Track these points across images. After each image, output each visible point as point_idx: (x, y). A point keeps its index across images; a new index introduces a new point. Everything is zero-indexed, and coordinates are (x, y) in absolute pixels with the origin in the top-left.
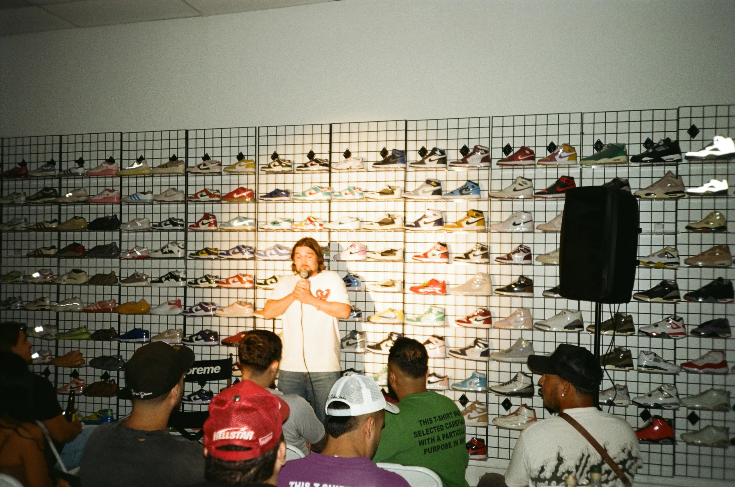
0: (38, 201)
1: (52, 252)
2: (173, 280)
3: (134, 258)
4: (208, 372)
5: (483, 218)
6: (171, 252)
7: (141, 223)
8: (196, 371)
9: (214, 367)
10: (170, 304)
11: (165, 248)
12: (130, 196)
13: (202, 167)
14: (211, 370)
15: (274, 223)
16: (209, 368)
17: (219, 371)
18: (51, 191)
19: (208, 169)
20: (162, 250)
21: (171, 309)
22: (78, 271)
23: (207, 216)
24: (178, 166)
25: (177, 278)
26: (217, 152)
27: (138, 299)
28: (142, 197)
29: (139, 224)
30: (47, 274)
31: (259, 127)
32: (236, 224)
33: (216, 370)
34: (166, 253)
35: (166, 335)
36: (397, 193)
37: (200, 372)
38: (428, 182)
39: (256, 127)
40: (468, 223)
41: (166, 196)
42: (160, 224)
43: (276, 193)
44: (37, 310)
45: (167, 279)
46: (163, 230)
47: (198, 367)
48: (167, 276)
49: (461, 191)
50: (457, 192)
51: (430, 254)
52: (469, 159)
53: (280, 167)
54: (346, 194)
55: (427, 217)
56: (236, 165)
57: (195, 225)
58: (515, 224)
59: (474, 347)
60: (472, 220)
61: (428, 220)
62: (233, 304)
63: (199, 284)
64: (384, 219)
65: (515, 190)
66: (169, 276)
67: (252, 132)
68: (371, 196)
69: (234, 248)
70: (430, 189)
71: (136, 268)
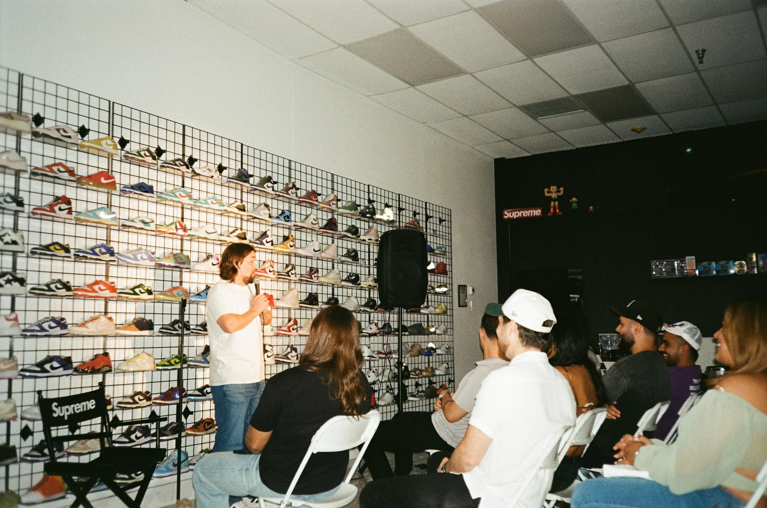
2: (16, 285)
4: (85, 409)
8: (74, 408)
9: (89, 402)
10: (7, 319)
13: (61, 131)
14: (87, 405)
16: (84, 404)
17: (94, 406)
19: (69, 137)
20: (1, 238)
23: (64, 199)
26: (62, 116)
31: (113, 103)
33: (91, 405)
34: (7, 243)
35: (2, 366)
37: (78, 410)
38: (266, 206)
39: (110, 101)
45: (9, 282)
47: (75, 404)
48: (6, 278)
49: (284, 217)
50: (282, 217)
51: (267, 270)
52: (290, 192)
53: (150, 158)
54: (212, 203)
55: (268, 237)
56: (102, 142)
57: (48, 209)
58: (314, 250)
59: (291, 352)
60: (292, 244)
61: (269, 239)
62: (96, 319)
63: (54, 291)
64: (239, 234)
65: (312, 223)
66: (11, 278)
67: (105, 105)
68: (229, 209)
69: (99, 247)
70: (266, 211)
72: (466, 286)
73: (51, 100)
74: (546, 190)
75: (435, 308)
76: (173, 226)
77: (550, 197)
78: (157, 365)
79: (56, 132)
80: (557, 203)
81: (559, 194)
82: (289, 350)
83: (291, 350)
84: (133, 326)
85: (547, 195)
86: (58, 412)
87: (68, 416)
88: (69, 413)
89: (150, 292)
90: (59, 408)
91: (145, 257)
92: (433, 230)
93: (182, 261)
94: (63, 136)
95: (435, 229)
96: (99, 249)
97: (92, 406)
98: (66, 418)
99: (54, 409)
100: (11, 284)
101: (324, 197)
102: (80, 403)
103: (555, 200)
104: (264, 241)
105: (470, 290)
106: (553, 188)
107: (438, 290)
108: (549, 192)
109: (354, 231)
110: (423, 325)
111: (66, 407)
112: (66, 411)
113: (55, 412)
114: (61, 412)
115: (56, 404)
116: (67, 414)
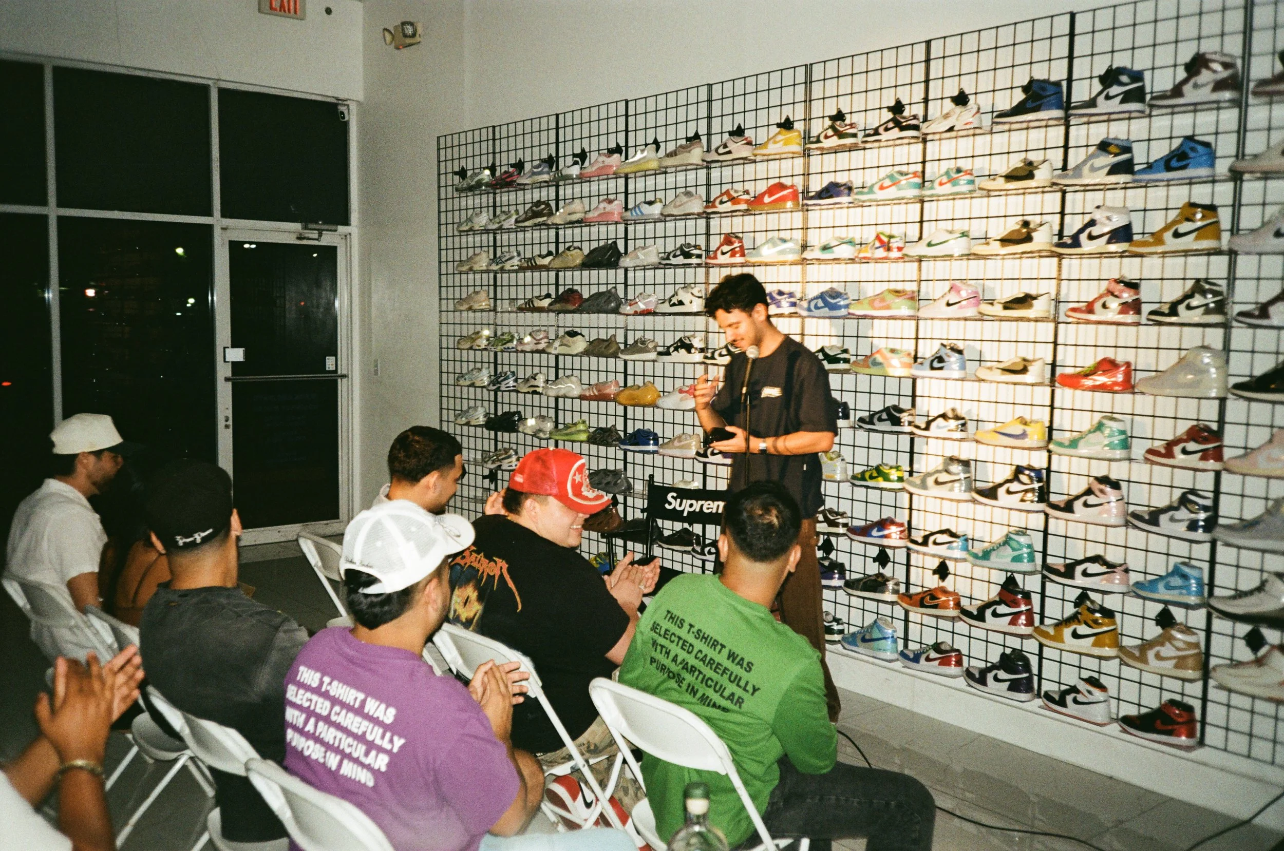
0: (527, 224)
1: (546, 303)
2: (684, 352)
3: (637, 313)
5: (1217, 222)
6: (681, 303)
7: (643, 254)
8: (702, 506)
10: (680, 391)
11: (673, 296)
12: (631, 210)
13: (721, 150)
15: (825, 248)
18: (543, 206)
19: (729, 152)
20: (670, 300)
21: (681, 400)
22: (572, 334)
23: (728, 239)
24: (689, 152)
25: (689, 348)
28: (646, 209)
29: (642, 257)
30: (541, 336)
31: (811, 65)
32: (768, 251)
34: (674, 305)
35: (676, 443)
36: (1042, 176)
37: (708, 509)
38: (1104, 146)
39: (805, 66)
41: (675, 207)
42: (668, 256)
43: (831, 191)
44: (528, 393)
45: (676, 349)
46: (671, 265)
47: (706, 500)
50: (1159, 165)
53: (835, 138)
54: (941, 183)
56: (771, 142)
57: (713, 256)
64: (1010, 232)
66: (679, 344)
70: (1103, 160)
71: (644, 330)
78: (854, 477)
86: (673, 503)
87: (688, 512)
88: (691, 510)
90: (679, 500)
94: (721, 155)
98: (685, 514)
99: (669, 497)
102: (713, 501)
104: (1083, 237)
111: (689, 502)
112: (687, 507)
113: (670, 504)
114: (680, 505)
115: (675, 495)
116: (688, 509)
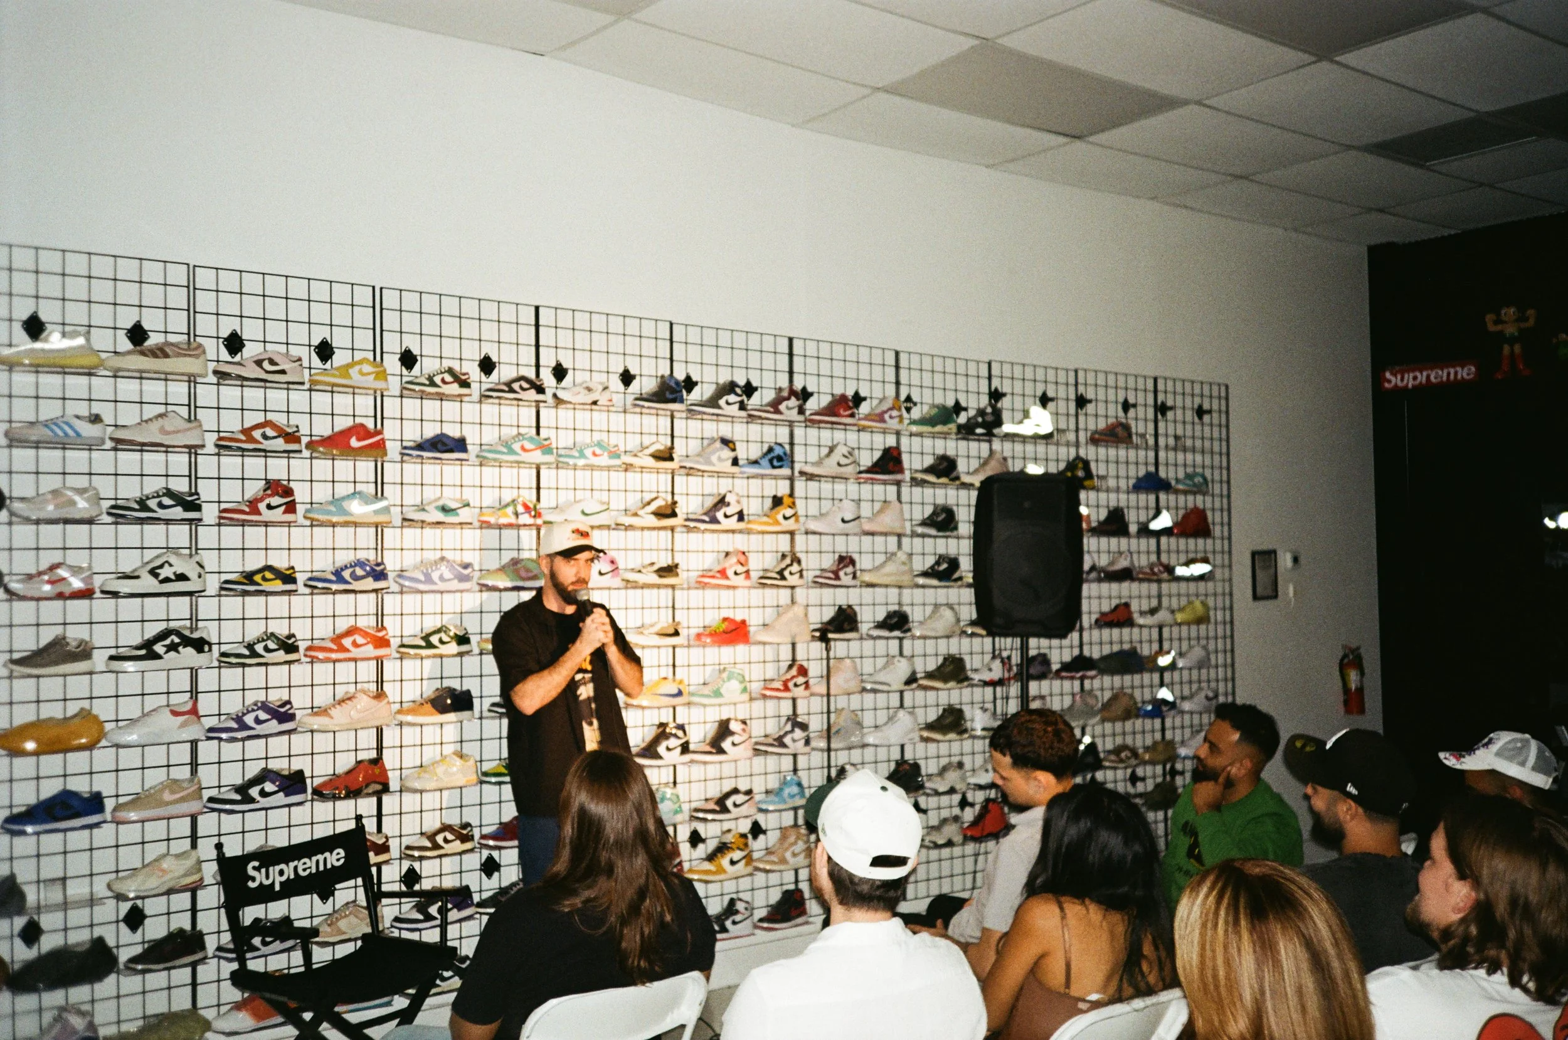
2: (188, 651)
3: (60, 596)
4: (321, 868)
6: (182, 577)
7: (87, 500)
8: (296, 868)
9: (331, 853)
10: (175, 713)
11: (161, 566)
12: (46, 424)
13: (266, 365)
14: (325, 859)
15: (444, 509)
16: (320, 857)
17: (342, 861)
19: (283, 372)
20: (153, 573)
21: (182, 725)
23: (276, 487)
26: (276, 331)
27: (73, 708)
28: (84, 428)
29: (82, 504)
31: (381, 289)
32: (357, 508)
33: (335, 858)
34: (167, 580)
35: (167, 796)
37: (304, 870)
38: (726, 442)
39: (374, 288)
40: (785, 518)
41: (163, 432)
42: (143, 505)
43: (441, 443)
45: (173, 647)
46: (159, 519)
47: (299, 860)
48: (168, 642)
49: (771, 461)
50: (765, 462)
51: (730, 573)
52: (782, 407)
53: (456, 385)
54: (594, 454)
55: (728, 504)
56: (351, 371)
57: (247, 509)
58: (843, 521)
59: (792, 731)
60: (789, 512)
61: (729, 511)
62: (349, 699)
63: (262, 656)
64: (660, 507)
65: (839, 464)
66: (177, 640)
67: (364, 296)
68: (636, 461)
69: (351, 566)
70: (727, 454)
71: (65, 624)
72: (1274, 552)
73: (253, 306)
74: (1489, 318)
75: (1173, 612)
76: (510, 510)
77: (1501, 333)
78: (485, 774)
79: (254, 365)
80: (1517, 348)
81: (1523, 325)
82: (789, 727)
83: (793, 727)
84: (429, 707)
85: (1492, 328)
86: (258, 878)
87: (281, 883)
88: (284, 878)
89: (463, 640)
90: (263, 870)
91: (448, 575)
92: (1176, 438)
93: (530, 575)
94: (267, 372)
95: (1180, 432)
96: (350, 571)
97: (338, 860)
98: (277, 888)
99: (251, 872)
100: (178, 652)
101: (875, 402)
102: (311, 857)
103: (1512, 341)
104: (720, 515)
105: (1285, 561)
106: (1510, 312)
107: (1181, 571)
108: (1498, 321)
109: (945, 468)
110: (1139, 650)
111: (278, 868)
112: (277, 875)
113: (253, 879)
114: (267, 877)
115: (256, 864)
116: (279, 880)
